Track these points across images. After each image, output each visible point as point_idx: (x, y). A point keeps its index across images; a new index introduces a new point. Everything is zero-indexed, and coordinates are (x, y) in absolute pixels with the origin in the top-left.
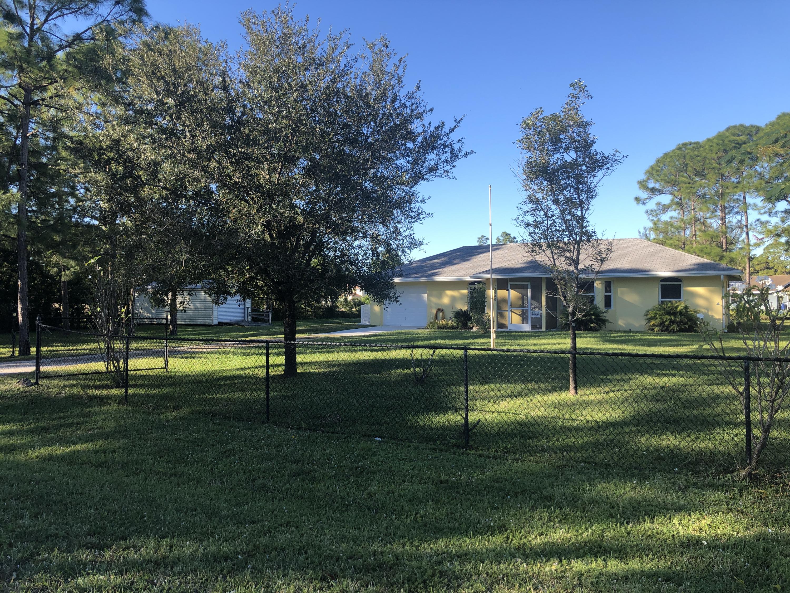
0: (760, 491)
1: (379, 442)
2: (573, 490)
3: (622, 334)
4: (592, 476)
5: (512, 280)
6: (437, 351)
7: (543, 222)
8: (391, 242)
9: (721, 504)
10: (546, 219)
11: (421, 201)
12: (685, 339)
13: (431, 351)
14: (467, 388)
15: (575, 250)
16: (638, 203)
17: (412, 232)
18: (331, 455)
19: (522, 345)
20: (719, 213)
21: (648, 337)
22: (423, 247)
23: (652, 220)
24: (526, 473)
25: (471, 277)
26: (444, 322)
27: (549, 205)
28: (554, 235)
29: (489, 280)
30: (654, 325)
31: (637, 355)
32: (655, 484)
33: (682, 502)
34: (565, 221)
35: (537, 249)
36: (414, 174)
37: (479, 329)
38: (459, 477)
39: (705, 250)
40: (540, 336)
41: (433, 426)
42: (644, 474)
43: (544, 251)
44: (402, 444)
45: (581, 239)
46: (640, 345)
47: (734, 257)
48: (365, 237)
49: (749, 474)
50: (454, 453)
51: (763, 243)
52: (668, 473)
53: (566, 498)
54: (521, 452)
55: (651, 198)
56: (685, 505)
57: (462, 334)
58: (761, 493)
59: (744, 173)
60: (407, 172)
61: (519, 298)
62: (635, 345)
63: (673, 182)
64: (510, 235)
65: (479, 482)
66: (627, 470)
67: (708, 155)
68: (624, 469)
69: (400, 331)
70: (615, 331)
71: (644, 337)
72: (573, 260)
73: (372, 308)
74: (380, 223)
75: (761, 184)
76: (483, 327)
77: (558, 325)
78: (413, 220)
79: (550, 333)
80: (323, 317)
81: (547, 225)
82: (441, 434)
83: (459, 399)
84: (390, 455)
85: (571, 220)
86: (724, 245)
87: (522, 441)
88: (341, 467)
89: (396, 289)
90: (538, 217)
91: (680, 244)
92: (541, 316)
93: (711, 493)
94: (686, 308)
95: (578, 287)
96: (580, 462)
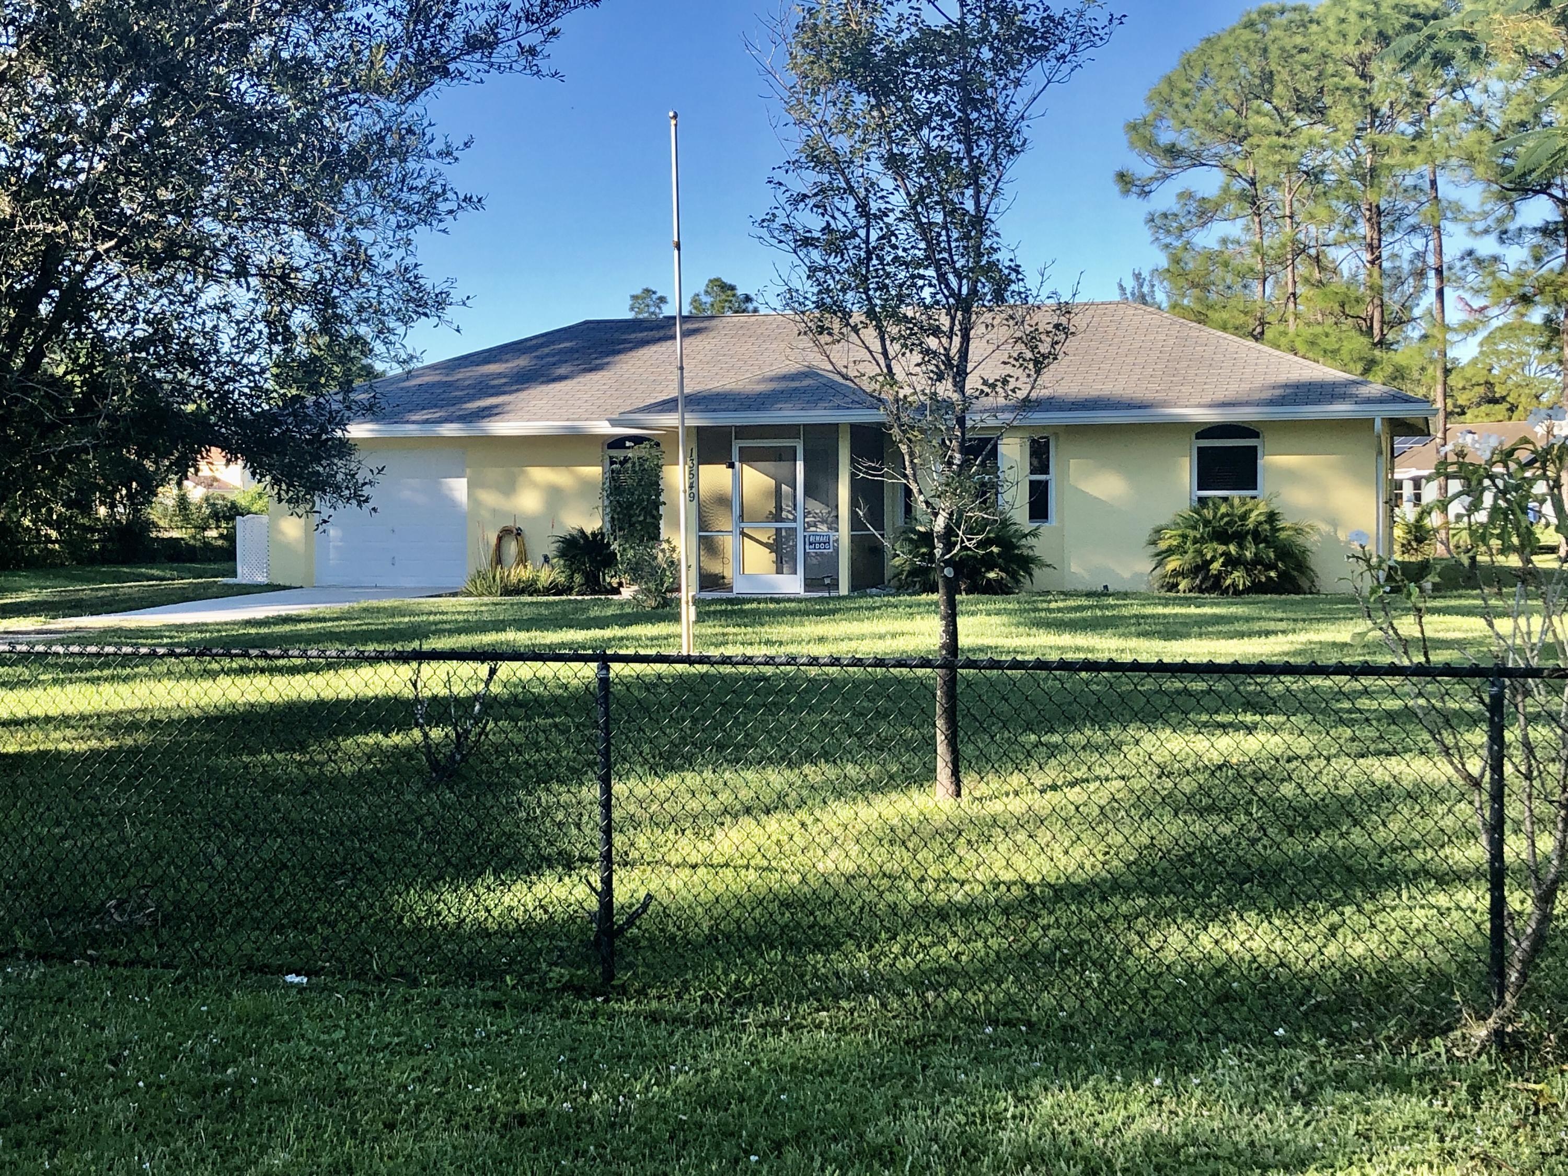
0: (1531, 1086)
1: (301, 989)
2: (963, 1120)
3: (1084, 602)
4: (1021, 1070)
5: (743, 432)
6: (506, 669)
7: (854, 234)
8: (336, 292)
9: (1422, 1136)
10: (862, 221)
11: (440, 154)
12: (1272, 614)
13: (483, 669)
14: (607, 790)
15: (957, 328)
16: (1126, 192)
17: (409, 261)
18: (123, 1045)
19: (781, 643)
20: (1363, 229)
21: (1160, 610)
22: (450, 312)
23: (1167, 246)
24: (806, 1071)
25: (614, 423)
26: (524, 573)
27: (873, 176)
28: (888, 275)
29: (673, 431)
30: (1176, 573)
31: (1136, 666)
32: (1220, 1085)
33: (1304, 1141)
34: (924, 229)
35: (836, 325)
36: (416, 55)
37: (642, 591)
38: (581, 1099)
39: (1323, 342)
40: (833, 612)
41: (492, 926)
42: (1182, 1052)
43: (855, 330)
44: (382, 994)
45: (973, 291)
46: (1139, 635)
47: (1404, 363)
48: (241, 272)
49: (1498, 1034)
50: (565, 1014)
51: (1485, 322)
52: (1259, 1043)
53: (943, 1149)
54: (789, 996)
55: (1167, 177)
56: (1315, 1148)
57: (584, 610)
58: (1534, 1092)
59: (1433, 108)
60: (391, 47)
61: (766, 494)
62: (1125, 635)
63: (1229, 130)
64: (733, 288)
65: (653, 1111)
66: (1128, 1041)
67: (1333, 50)
68: (1120, 1040)
69: (374, 603)
70: (1062, 593)
71: (1149, 610)
72: (948, 361)
73: (272, 528)
74: (294, 225)
75: (1481, 143)
76: (652, 586)
77: (888, 574)
78: (414, 218)
79: (862, 602)
80: (103, 558)
81: (867, 242)
82: (519, 950)
83: (578, 826)
84: (339, 1035)
85: (945, 227)
86: (1376, 326)
87: (791, 959)
88: (160, 1087)
89: (356, 456)
90: (837, 214)
91: (1252, 323)
92: (836, 550)
93: (1389, 1103)
94: (1272, 517)
95: (964, 450)
96: (981, 1023)
